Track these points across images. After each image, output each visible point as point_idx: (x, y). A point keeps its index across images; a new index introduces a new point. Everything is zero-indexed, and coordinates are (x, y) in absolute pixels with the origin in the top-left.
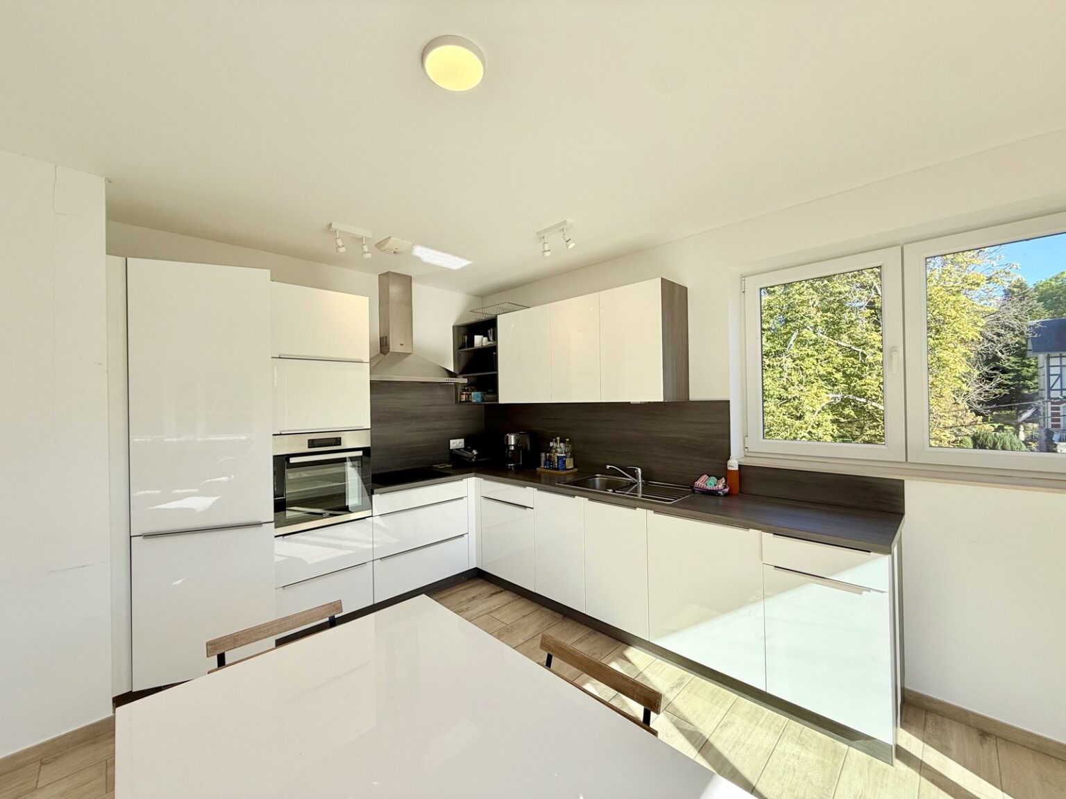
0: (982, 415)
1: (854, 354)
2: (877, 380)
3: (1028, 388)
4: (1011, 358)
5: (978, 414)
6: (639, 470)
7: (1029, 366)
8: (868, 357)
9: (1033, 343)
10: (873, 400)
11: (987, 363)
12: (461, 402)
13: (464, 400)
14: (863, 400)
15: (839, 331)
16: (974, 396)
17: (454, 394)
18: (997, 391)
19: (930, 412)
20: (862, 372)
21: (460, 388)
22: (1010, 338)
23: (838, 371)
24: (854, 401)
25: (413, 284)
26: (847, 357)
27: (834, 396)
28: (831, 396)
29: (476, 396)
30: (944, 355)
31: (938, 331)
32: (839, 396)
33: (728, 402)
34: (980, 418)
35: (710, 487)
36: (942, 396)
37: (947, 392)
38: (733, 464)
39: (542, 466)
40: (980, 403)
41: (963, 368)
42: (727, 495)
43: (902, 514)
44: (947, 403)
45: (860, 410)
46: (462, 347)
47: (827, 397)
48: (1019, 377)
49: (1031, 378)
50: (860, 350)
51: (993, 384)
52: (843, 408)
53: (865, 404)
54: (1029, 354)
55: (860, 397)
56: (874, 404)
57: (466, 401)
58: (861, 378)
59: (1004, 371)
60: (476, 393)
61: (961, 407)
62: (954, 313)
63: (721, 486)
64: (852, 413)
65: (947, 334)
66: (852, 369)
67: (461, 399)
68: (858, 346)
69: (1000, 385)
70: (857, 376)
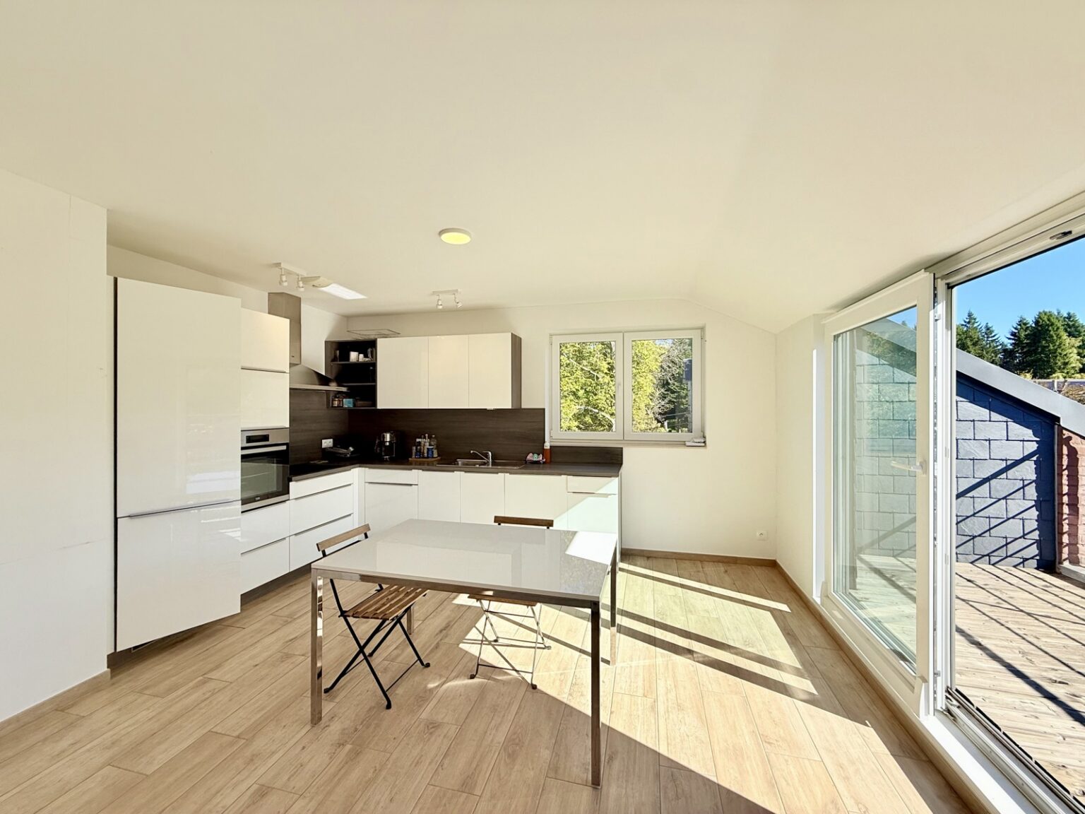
0: (660, 422)
1: (592, 377)
2: (605, 396)
3: (683, 404)
4: (676, 383)
5: (659, 421)
6: (490, 453)
7: (684, 389)
8: (600, 380)
9: (686, 374)
10: (603, 411)
11: (663, 386)
12: (332, 407)
13: (336, 405)
14: (597, 411)
15: (583, 358)
16: (657, 410)
17: (325, 400)
18: (667, 406)
19: (633, 420)
20: (596, 390)
21: (332, 395)
22: (675, 370)
23: (582, 388)
24: (591, 411)
25: (302, 305)
26: (587, 378)
27: (580, 407)
28: (578, 407)
29: (348, 403)
30: (641, 380)
31: (638, 364)
32: (582, 407)
33: (544, 409)
34: (659, 424)
35: (535, 459)
36: (640, 409)
37: (642, 406)
38: (547, 446)
39: (414, 457)
40: (660, 414)
41: (650, 390)
42: (544, 463)
43: (622, 464)
44: (642, 413)
45: (595, 418)
46: (334, 360)
47: (575, 409)
48: (679, 397)
49: (685, 398)
50: (596, 374)
51: (666, 401)
52: (584, 417)
53: (598, 413)
54: (684, 381)
55: (594, 408)
56: (603, 414)
57: (338, 407)
58: (596, 395)
59: (673, 392)
60: (348, 400)
61: (650, 417)
62: (646, 353)
63: (541, 458)
64: (590, 421)
65: (643, 367)
66: (590, 388)
67: (332, 404)
68: (594, 371)
69: (670, 402)
70: (593, 393)
